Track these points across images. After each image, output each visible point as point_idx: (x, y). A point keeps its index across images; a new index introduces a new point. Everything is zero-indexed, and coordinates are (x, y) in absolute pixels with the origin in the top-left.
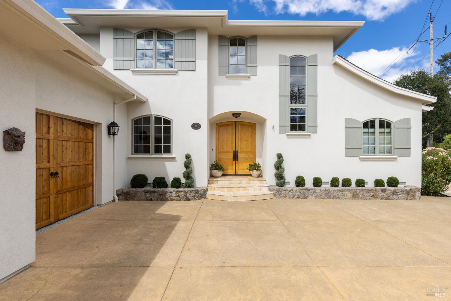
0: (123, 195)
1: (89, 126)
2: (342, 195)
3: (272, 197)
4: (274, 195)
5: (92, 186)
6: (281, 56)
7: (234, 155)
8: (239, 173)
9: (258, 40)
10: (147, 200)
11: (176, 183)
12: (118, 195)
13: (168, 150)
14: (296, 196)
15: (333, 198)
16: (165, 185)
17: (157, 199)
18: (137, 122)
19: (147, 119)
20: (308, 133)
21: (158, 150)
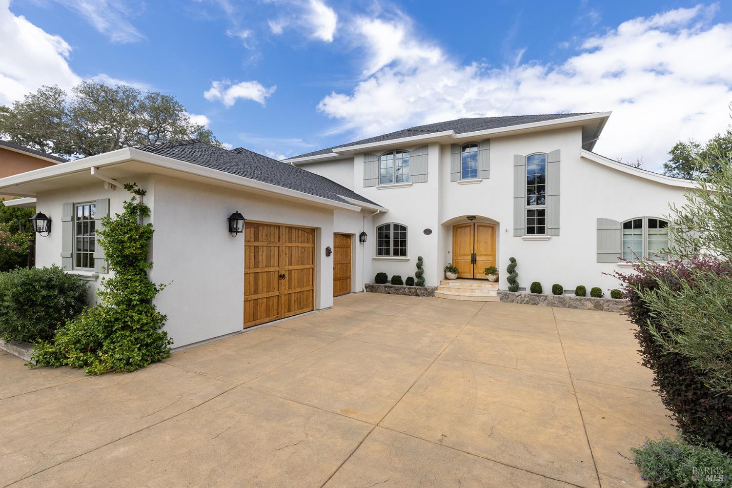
0: (370, 288)
1: (348, 236)
2: (580, 304)
3: (498, 300)
4: (501, 299)
5: (350, 278)
6: (517, 157)
7: (472, 258)
8: (478, 278)
9: (491, 143)
10: (386, 293)
11: (410, 281)
12: (366, 288)
13: (404, 253)
14: (525, 302)
15: (569, 307)
16: (401, 283)
17: (394, 293)
18: (380, 229)
19: (388, 226)
20: (548, 237)
21: (396, 253)
